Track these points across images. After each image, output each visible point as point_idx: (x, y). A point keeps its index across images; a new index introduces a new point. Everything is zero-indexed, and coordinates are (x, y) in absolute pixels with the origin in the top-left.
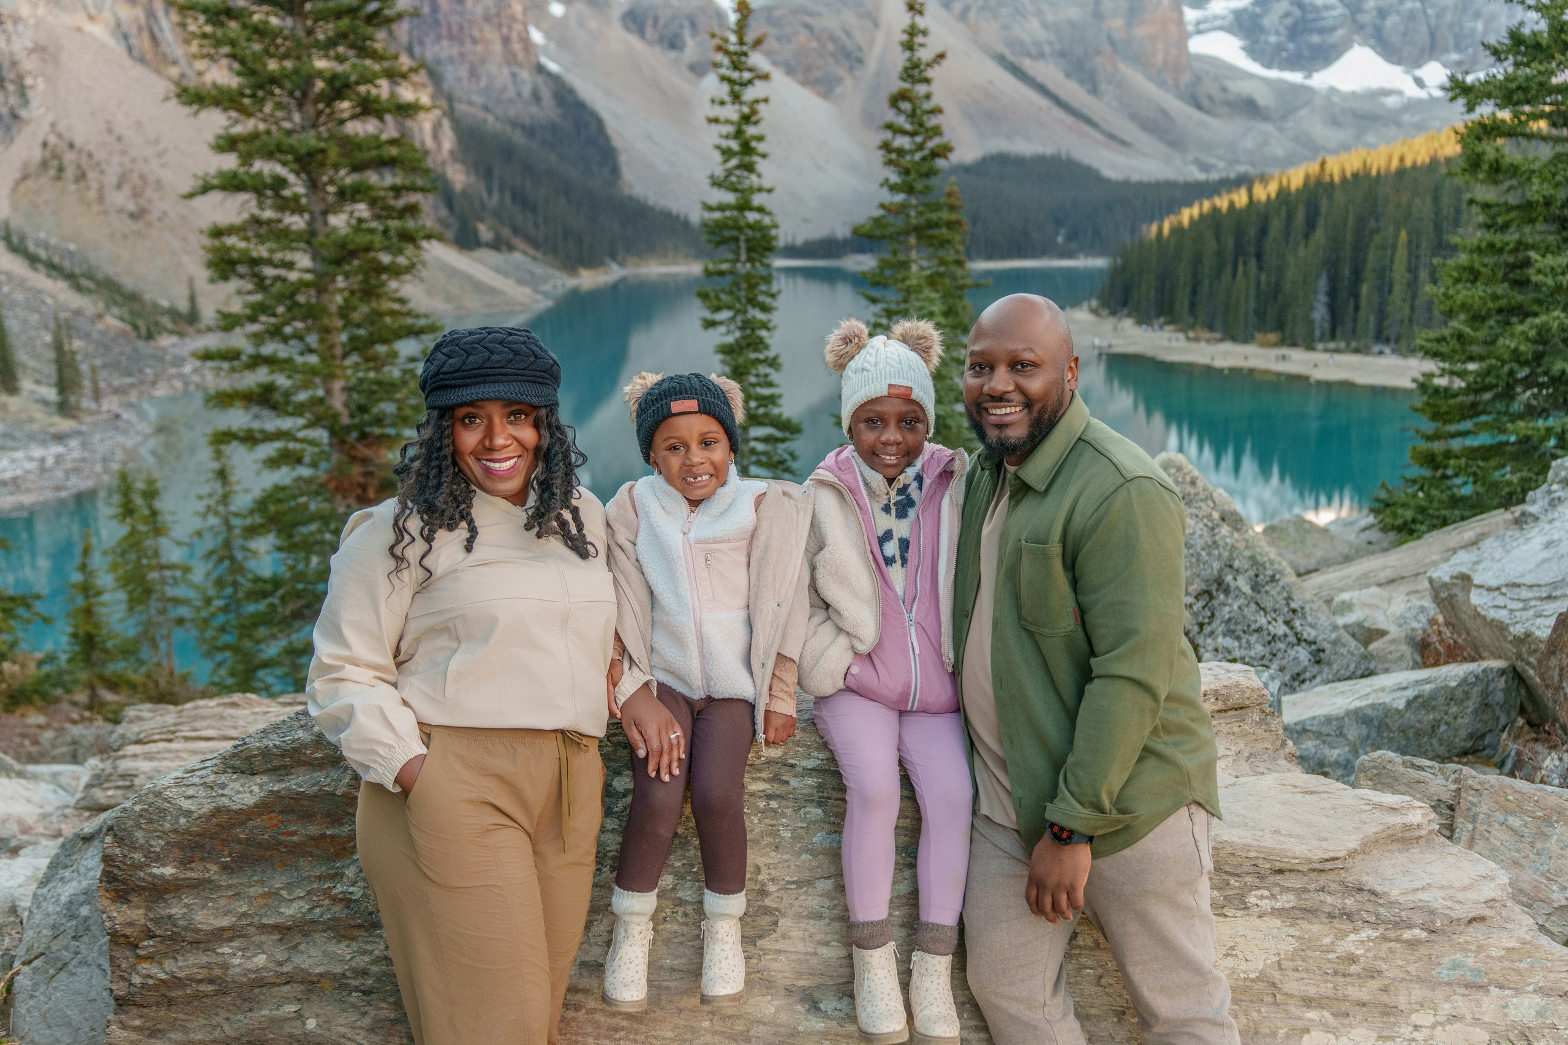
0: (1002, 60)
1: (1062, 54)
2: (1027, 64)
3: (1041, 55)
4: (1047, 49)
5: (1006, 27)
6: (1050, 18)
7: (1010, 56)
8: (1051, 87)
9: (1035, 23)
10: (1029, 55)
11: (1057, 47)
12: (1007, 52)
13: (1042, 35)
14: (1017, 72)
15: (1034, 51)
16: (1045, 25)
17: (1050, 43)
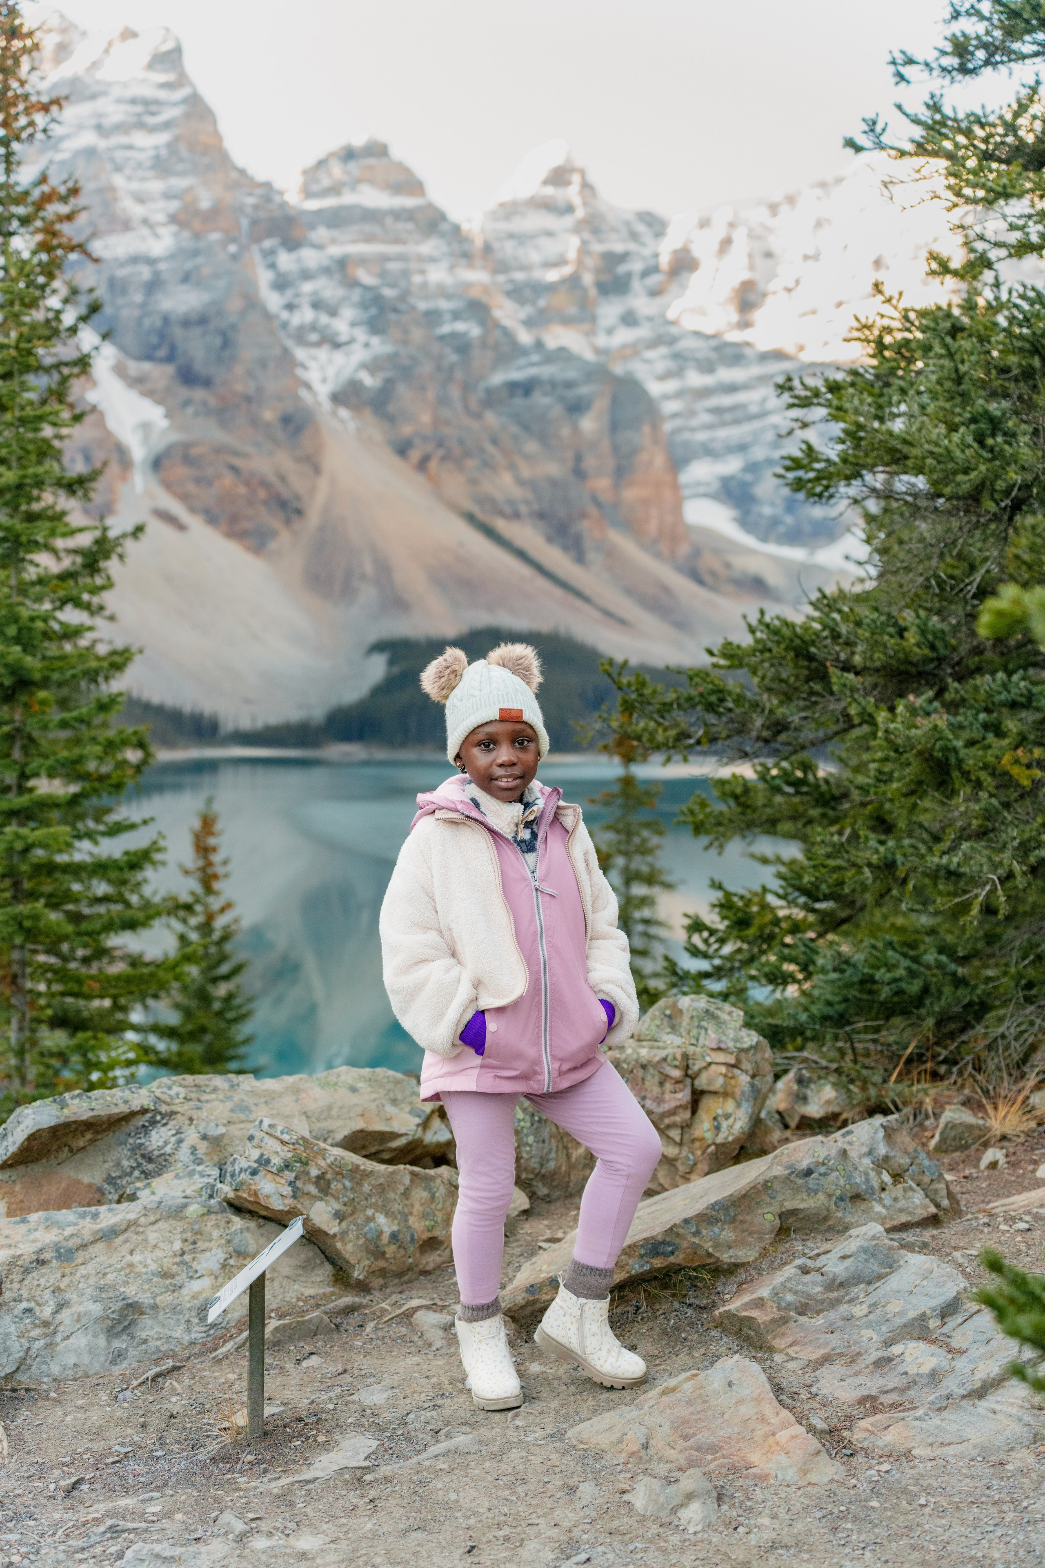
0: (471, 518)
1: (541, 516)
2: (501, 525)
3: (516, 516)
4: (523, 509)
5: (474, 482)
6: (526, 472)
7: (480, 515)
8: (533, 553)
9: (506, 479)
10: (502, 514)
11: (536, 507)
12: (476, 510)
13: (517, 492)
14: (490, 533)
15: (508, 510)
16: (520, 482)
17: (527, 502)
